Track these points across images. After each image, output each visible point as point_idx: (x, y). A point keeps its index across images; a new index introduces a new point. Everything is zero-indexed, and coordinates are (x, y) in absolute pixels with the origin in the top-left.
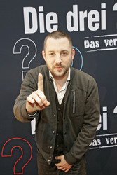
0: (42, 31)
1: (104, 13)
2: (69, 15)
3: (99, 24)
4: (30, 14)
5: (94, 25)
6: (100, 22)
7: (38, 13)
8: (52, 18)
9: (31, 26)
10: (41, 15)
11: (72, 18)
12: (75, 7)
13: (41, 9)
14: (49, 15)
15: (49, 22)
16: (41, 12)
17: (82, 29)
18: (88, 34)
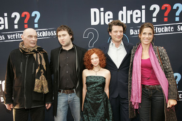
0: (102, 23)
1: (144, 11)
2: (120, 13)
3: (140, 19)
4: (95, 13)
5: (137, 20)
6: (141, 18)
7: (100, 12)
8: (109, 15)
9: (95, 20)
10: (102, 14)
11: (122, 15)
12: (124, 8)
13: (102, 9)
14: (107, 13)
15: (107, 18)
16: (102, 12)
17: (129, 22)
18: (133, 25)
